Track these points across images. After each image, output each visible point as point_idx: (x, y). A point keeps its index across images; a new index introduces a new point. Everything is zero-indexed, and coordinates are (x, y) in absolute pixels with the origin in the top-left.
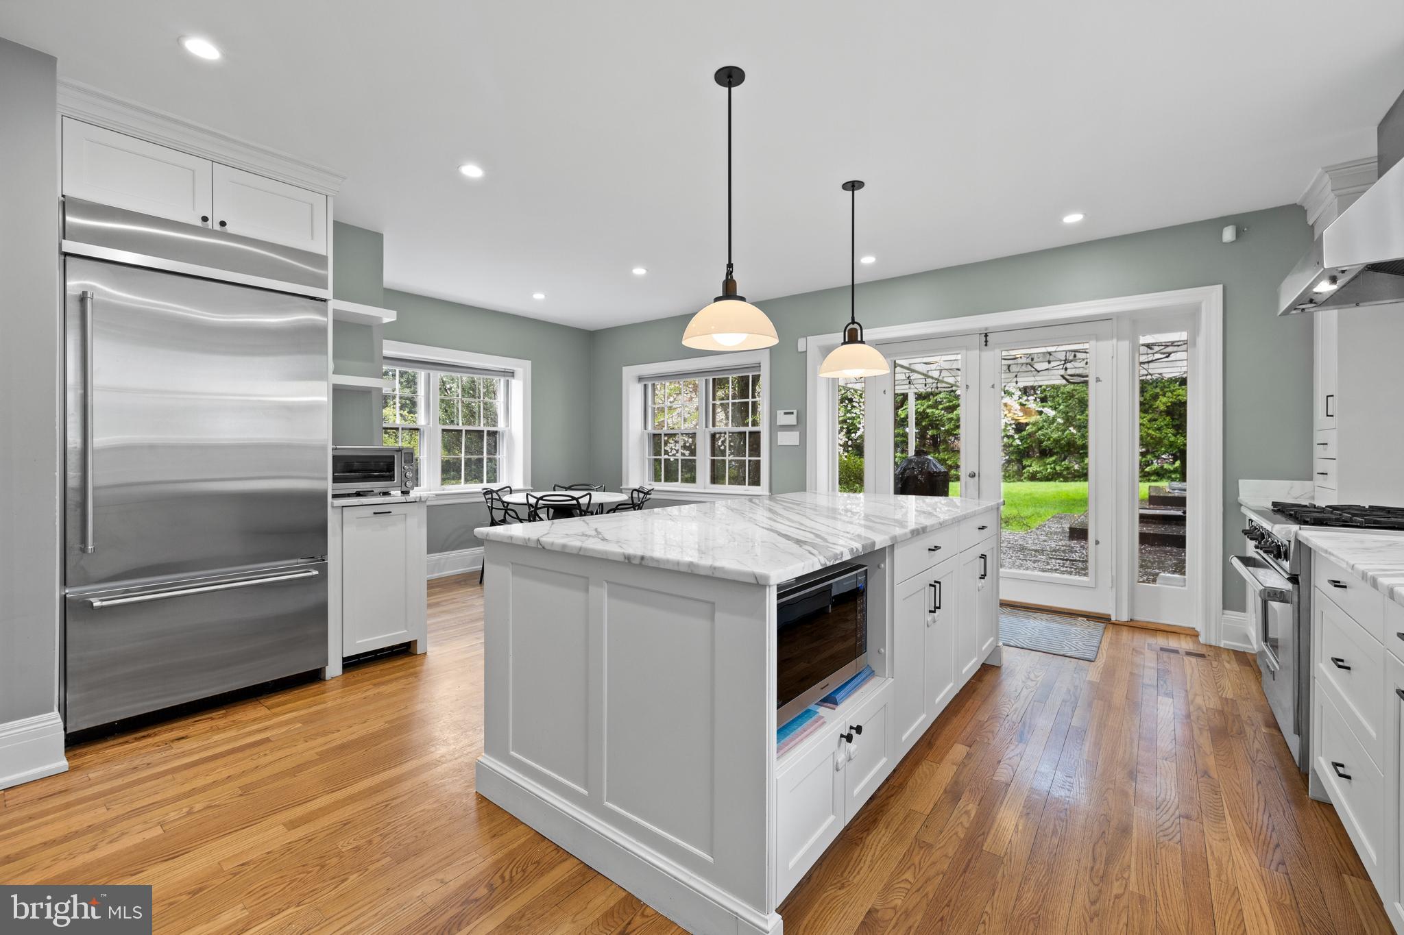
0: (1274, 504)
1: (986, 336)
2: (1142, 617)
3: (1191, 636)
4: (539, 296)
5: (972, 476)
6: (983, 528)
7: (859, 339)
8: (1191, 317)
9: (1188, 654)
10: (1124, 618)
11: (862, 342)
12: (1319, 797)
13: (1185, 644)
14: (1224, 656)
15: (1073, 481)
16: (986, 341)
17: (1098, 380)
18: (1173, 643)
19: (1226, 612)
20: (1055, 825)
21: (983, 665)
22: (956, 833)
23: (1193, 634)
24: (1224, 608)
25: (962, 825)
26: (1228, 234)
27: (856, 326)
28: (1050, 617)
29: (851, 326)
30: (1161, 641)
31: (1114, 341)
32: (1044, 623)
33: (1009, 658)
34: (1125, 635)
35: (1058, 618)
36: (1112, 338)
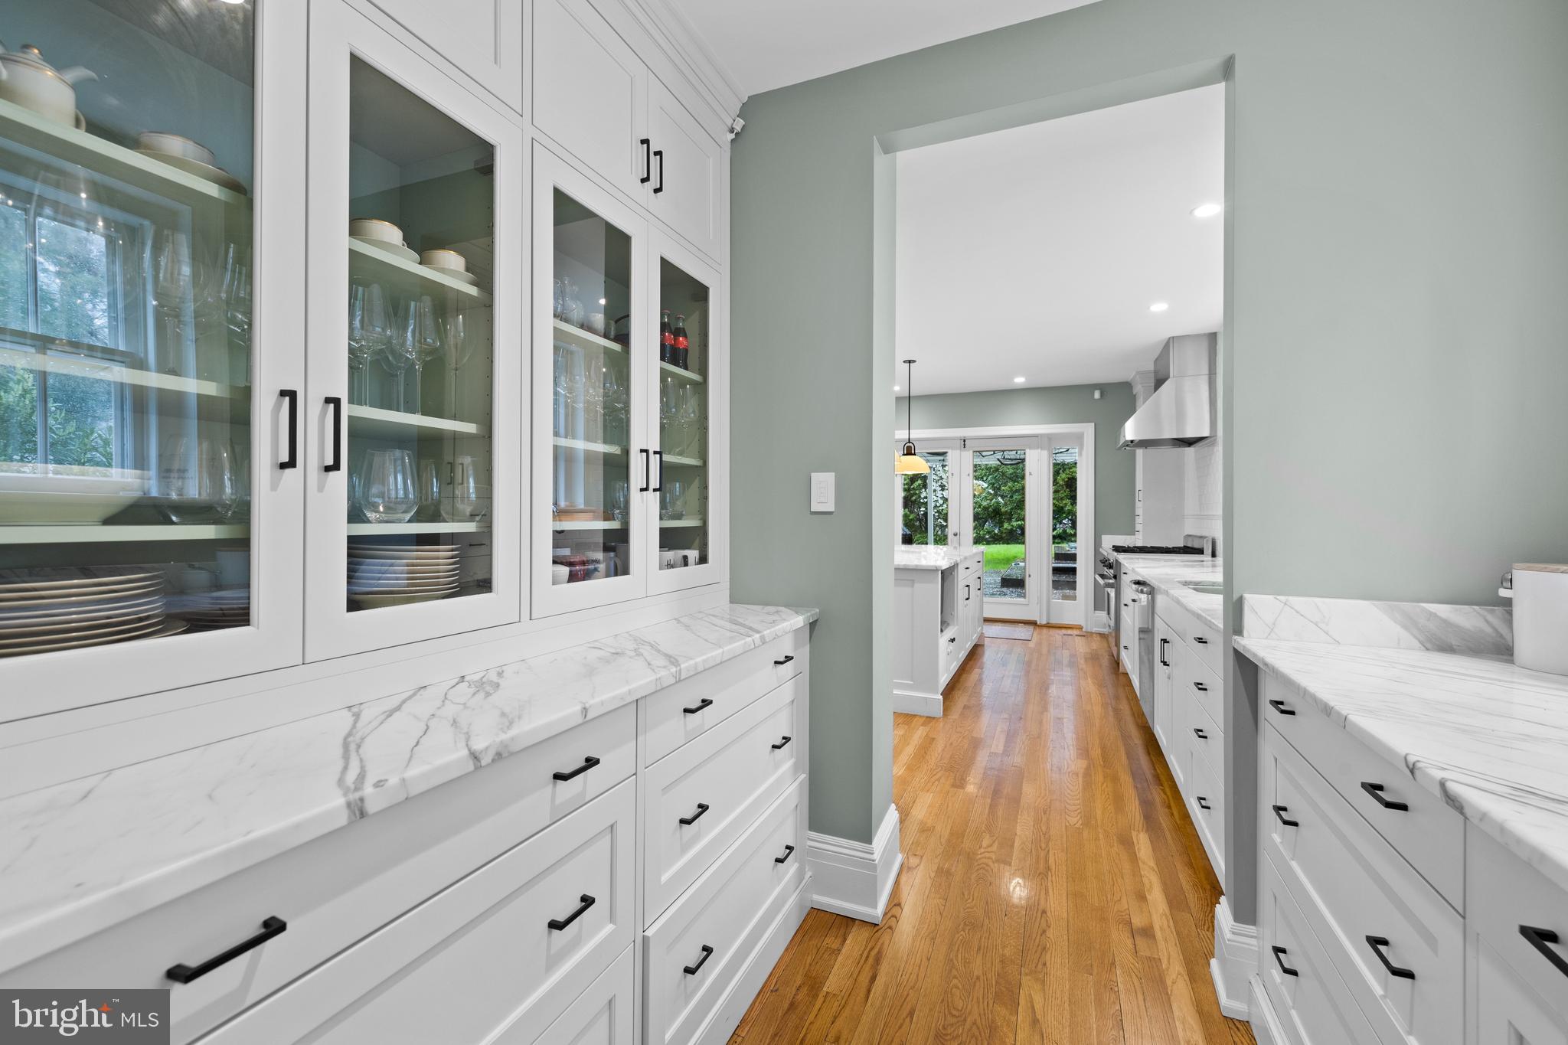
0: (1113, 546)
1: (964, 441)
2: (1053, 621)
3: (1079, 628)
5: (955, 535)
6: (967, 568)
7: (913, 452)
8: (1079, 438)
9: (1077, 635)
10: (1044, 622)
11: (915, 454)
12: (1123, 671)
13: (1075, 632)
14: (1094, 635)
15: (994, 543)
16: (964, 445)
17: (1030, 474)
18: (1069, 632)
19: (1096, 612)
21: (975, 645)
23: (1080, 628)
24: (1095, 610)
26: (1097, 395)
27: (911, 444)
28: (1003, 624)
29: (908, 445)
30: (1064, 631)
31: (1039, 450)
32: (1000, 627)
33: (987, 642)
34: (1045, 631)
35: (1007, 624)
36: (1038, 448)
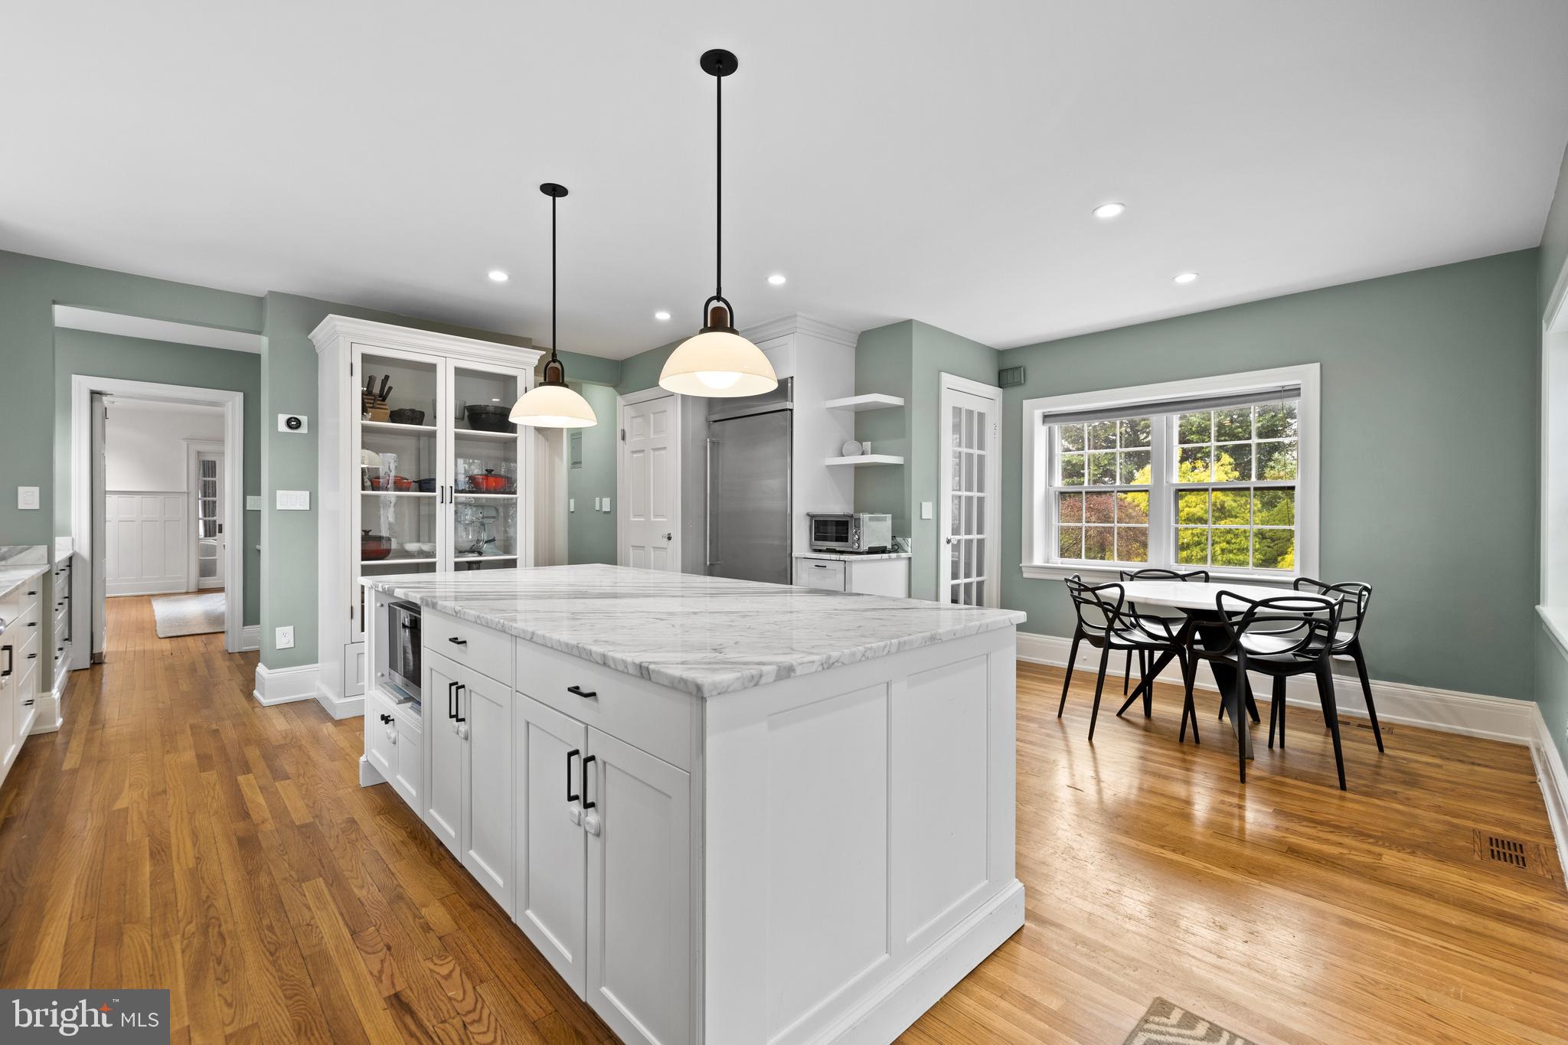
4: (1186, 278)
20: (274, 933)
22: (351, 871)
25: (354, 878)
